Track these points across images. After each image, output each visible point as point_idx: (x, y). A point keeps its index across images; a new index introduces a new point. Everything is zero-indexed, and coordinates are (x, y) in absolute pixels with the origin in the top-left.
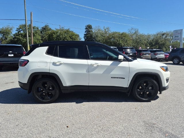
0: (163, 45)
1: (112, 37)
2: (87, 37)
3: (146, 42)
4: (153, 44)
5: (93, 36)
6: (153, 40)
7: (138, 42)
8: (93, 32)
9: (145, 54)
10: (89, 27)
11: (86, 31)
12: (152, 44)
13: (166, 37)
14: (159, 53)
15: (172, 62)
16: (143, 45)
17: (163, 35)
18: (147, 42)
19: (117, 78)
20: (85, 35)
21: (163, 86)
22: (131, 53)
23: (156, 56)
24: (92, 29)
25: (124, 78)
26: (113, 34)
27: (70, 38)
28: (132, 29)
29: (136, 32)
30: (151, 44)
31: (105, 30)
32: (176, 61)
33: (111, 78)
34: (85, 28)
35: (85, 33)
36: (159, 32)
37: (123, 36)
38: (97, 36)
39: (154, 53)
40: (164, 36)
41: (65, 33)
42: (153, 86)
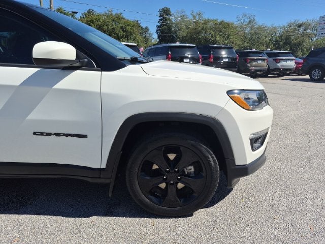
0: (299, 46)
1: (203, 29)
2: (162, 32)
3: (268, 40)
4: (281, 43)
5: (173, 29)
6: (280, 37)
7: (254, 40)
8: (173, 21)
9: (256, 59)
10: (165, 13)
11: (160, 20)
12: (279, 44)
13: (305, 30)
14: (284, 58)
15: (307, 77)
16: (263, 45)
17: (300, 26)
18: (270, 40)
19: (58, 135)
20: (158, 27)
21: (238, 163)
22: (225, 58)
23: (278, 64)
24: (171, 15)
25: (85, 136)
26: (204, 24)
27: (123, 30)
28: (244, 15)
29: (250, 21)
30: (277, 45)
31: (195, 17)
32: (316, 74)
33: (35, 134)
34: (158, 13)
35: (159, 24)
36: (293, 21)
37: (222, 27)
38: (180, 29)
39: (275, 58)
40: (301, 30)
41: (113, 20)
42: (198, 162)
